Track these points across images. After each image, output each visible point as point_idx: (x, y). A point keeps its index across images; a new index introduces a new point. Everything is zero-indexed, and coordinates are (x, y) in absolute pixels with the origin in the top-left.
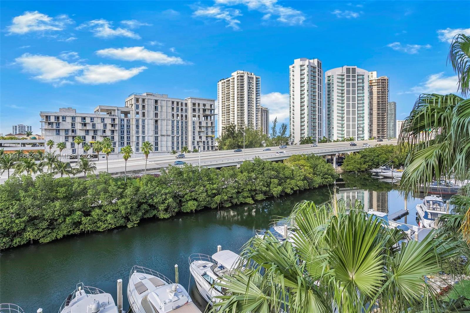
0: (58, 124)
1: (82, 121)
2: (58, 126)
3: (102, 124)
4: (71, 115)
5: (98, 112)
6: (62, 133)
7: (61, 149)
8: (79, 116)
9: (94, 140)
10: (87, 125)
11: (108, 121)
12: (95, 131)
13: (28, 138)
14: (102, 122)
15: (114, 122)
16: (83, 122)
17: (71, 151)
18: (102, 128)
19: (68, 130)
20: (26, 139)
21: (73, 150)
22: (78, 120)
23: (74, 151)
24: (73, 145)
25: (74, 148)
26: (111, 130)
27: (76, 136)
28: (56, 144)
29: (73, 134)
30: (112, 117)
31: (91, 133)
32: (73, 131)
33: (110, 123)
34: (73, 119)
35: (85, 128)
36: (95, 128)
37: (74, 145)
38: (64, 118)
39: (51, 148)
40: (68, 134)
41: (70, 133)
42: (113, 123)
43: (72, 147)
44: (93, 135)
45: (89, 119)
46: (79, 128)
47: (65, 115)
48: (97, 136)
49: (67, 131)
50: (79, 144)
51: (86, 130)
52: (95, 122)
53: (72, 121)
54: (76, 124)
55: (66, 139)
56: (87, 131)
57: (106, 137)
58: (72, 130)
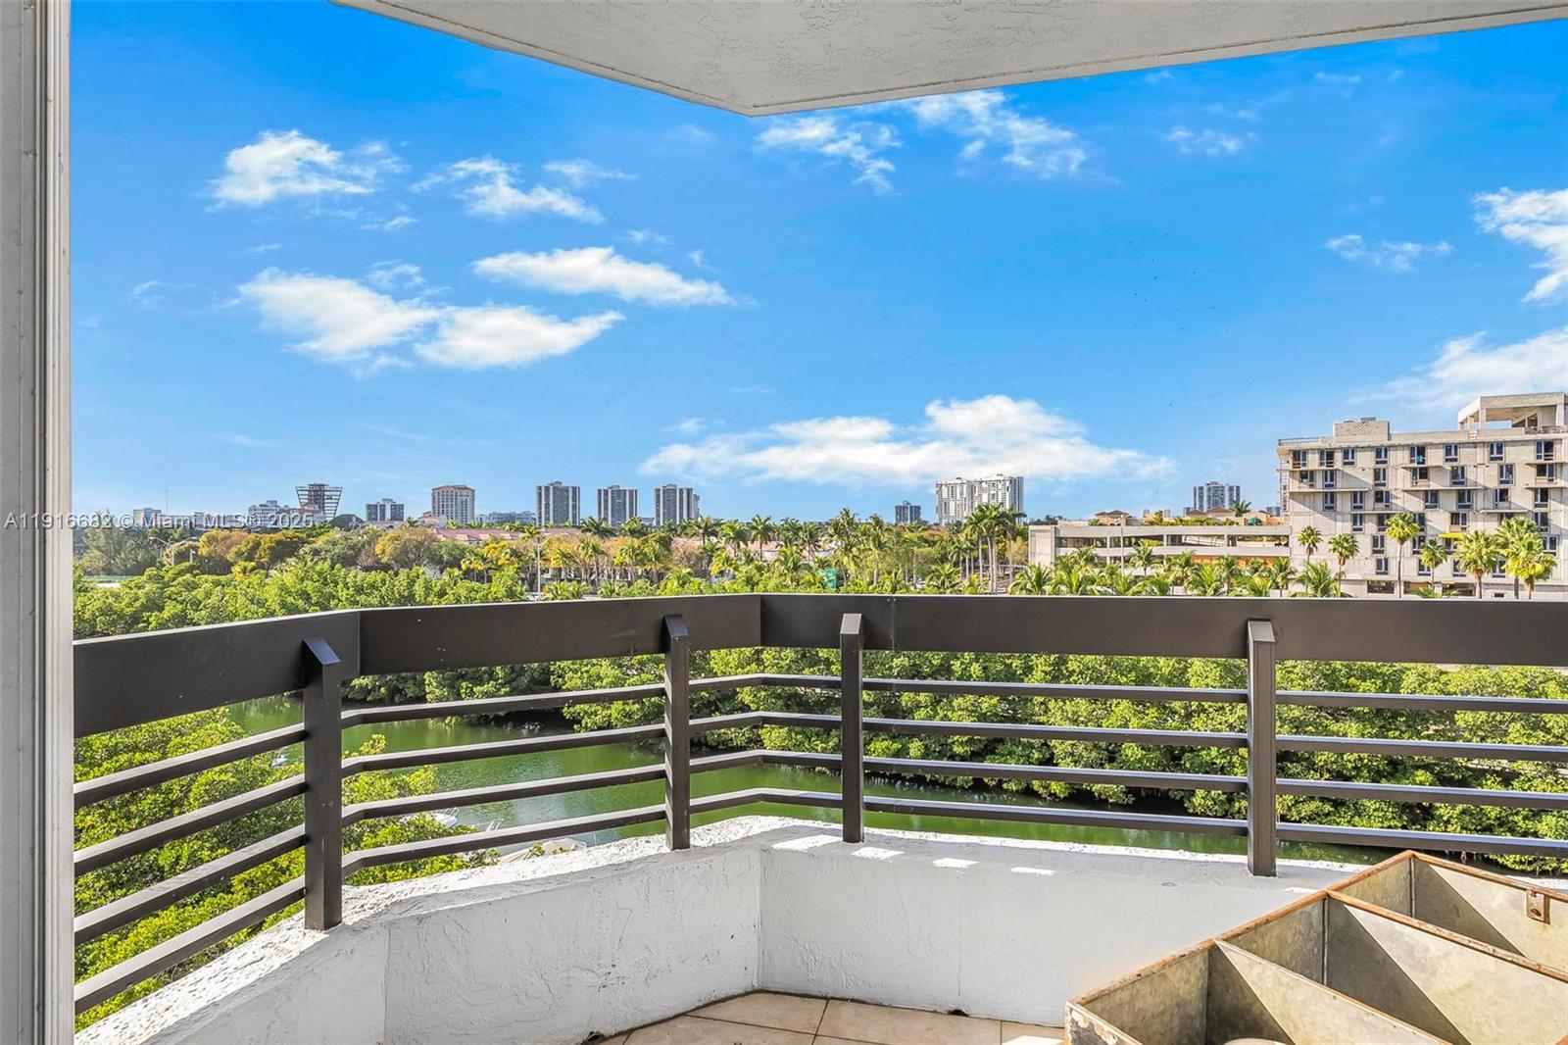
0: (1330, 476)
1: (1412, 461)
2: (1329, 482)
3: (1495, 466)
4: (1373, 444)
5: (1477, 420)
6: (1344, 505)
7: (1343, 559)
8: (1400, 445)
9: (1457, 528)
10: (1431, 474)
11: (1522, 457)
12: (1464, 497)
13: (1241, 520)
14: (1492, 459)
15: (1548, 457)
16: (1415, 465)
17: (1371, 565)
18: (1494, 483)
19: (1361, 493)
20: (1232, 523)
21: (1379, 562)
22: (1400, 458)
23: (1382, 566)
24: (1378, 544)
25: (1381, 556)
26: (1535, 490)
27: (1389, 516)
28: (1326, 539)
29: (1381, 508)
30: (1541, 436)
31: (1450, 503)
32: (1379, 497)
33: (1532, 459)
34: (1378, 455)
35: (1422, 485)
36: (1462, 483)
37: (1382, 546)
38: (1349, 453)
39: (1310, 551)
40: (1361, 507)
41: (1369, 503)
42: (1542, 461)
43: (1374, 552)
44: (1454, 509)
45: (1441, 452)
46: (1400, 486)
47: (1353, 445)
48: (1470, 515)
49: (1357, 497)
50: (1402, 540)
51: (1426, 491)
52: (1462, 462)
53: (1377, 463)
54: (1389, 472)
55: (1355, 523)
56: (1432, 498)
57: (1510, 516)
58: (1377, 493)
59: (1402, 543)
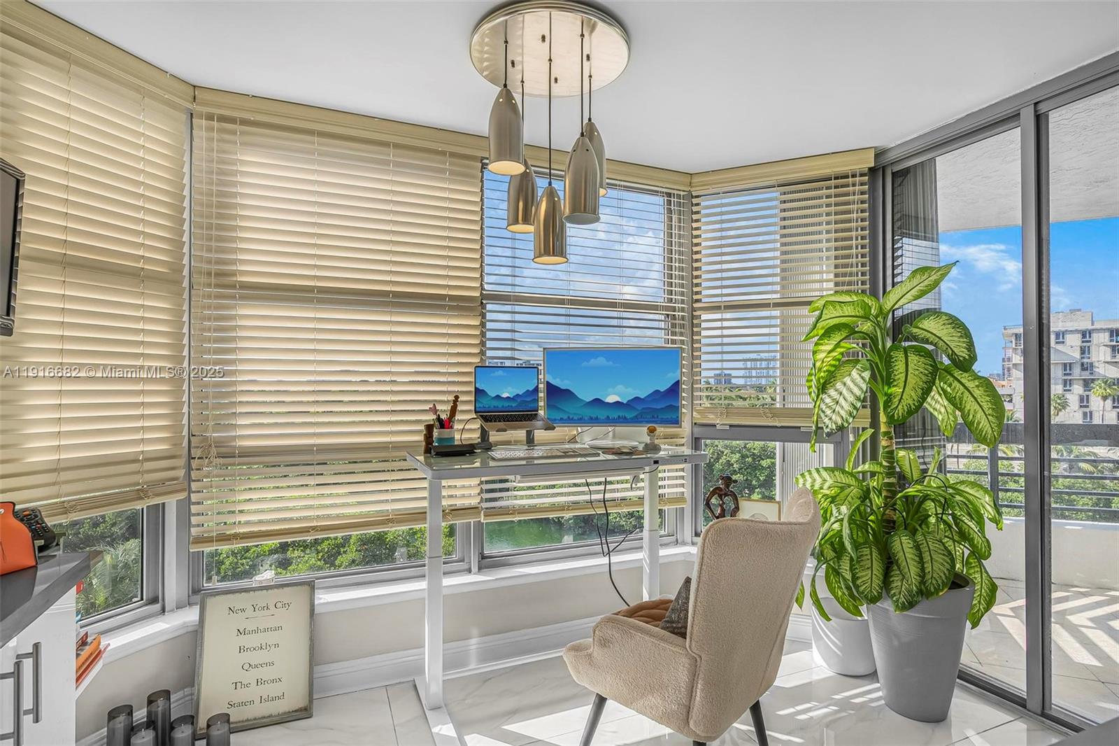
1: (1111, 341)
4: (1080, 328)
6: (1056, 372)
7: (1056, 412)
8: (1102, 329)
16: (1114, 343)
17: (1079, 416)
19: (1070, 364)
21: (1085, 412)
22: (1101, 338)
23: (1088, 415)
24: (1084, 401)
25: (1087, 410)
27: (1093, 380)
29: (1086, 375)
32: (1084, 367)
34: (1084, 336)
37: (1088, 402)
38: (1060, 335)
40: (1070, 374)
41: (1077, 371)
43: (1081, 407)
46: (1102, 358)
47: (1063, 329)
49: (1067, 367)
50: (1105, 398)
53: (1083, 342)
54: (1093, 349)
55: (1065, 386)
58: (1082, 364)
59: (1105, 401)
